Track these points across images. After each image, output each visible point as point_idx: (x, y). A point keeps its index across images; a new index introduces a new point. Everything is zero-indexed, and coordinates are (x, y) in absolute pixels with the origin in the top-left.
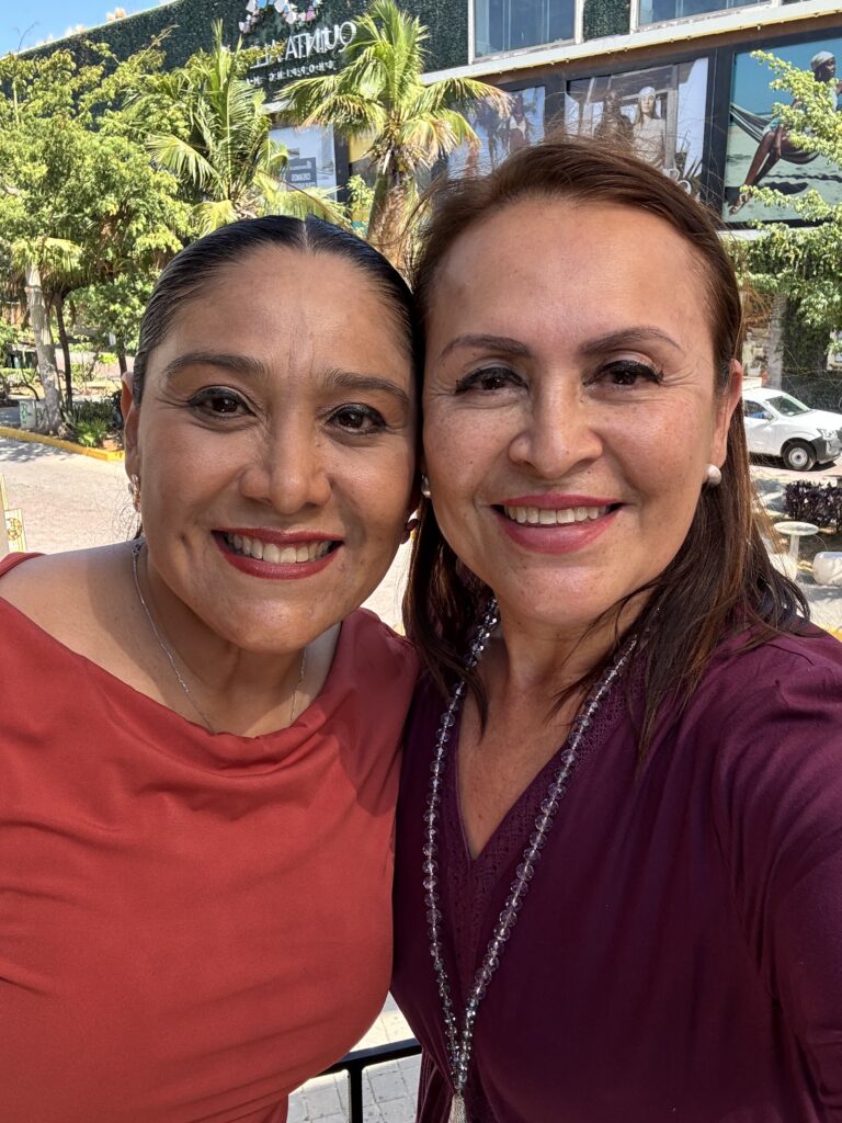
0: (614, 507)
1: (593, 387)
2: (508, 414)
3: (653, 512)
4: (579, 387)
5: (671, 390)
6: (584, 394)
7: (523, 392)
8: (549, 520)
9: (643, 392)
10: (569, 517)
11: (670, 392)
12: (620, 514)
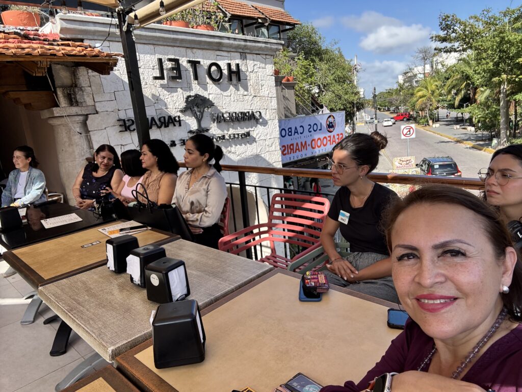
0: (455, 299)
1: (441, 258)
2: (414, 267)
3: (470, 301)
4: (436, 258)
5: (470, 259)
6: (438, 260)
7: (418, 260)
8: (431, 302)
9: (458, 260)
10: (438, 301)
11: (469, 259)
12: (457, 301)
